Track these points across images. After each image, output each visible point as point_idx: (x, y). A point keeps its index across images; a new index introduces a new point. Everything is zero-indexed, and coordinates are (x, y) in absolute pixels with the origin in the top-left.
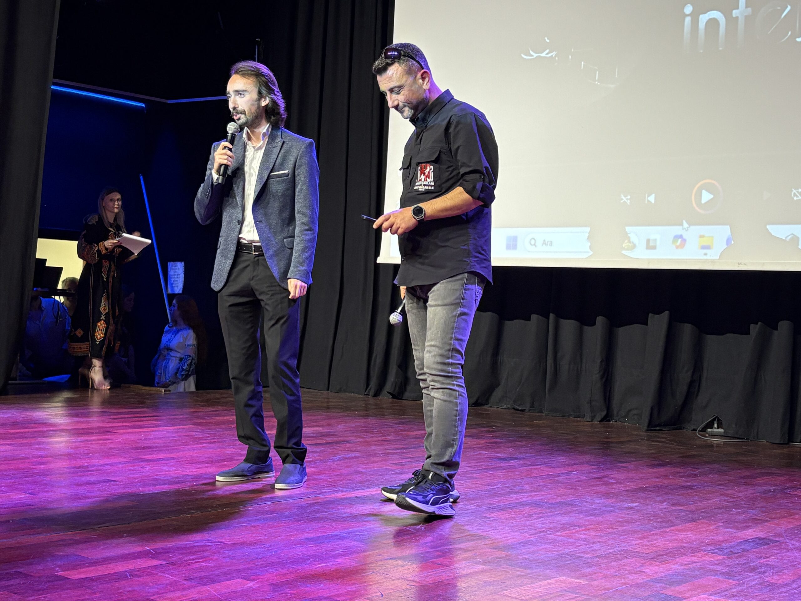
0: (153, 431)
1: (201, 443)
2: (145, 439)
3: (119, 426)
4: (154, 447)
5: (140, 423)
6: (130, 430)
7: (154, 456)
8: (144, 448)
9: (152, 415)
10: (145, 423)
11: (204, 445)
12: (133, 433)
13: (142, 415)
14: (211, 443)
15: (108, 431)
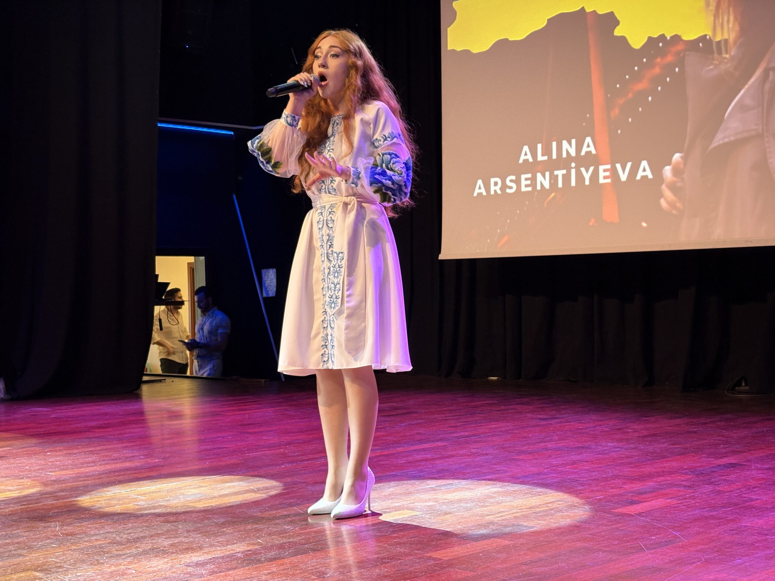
0: (255, 413)
1: (294, 419)
2: (249, 418)
3: (227, 410)
4: (256, 424)
5: (244, 407)
6: (237, 413)
7: (256, 430)
8: (248, 424)
9: (254, 400)
10: (248, 407)
11: (297, 420)
12: (238, 414)
13: (246, 401)
14: (301, 419)
15: (219, 414)
